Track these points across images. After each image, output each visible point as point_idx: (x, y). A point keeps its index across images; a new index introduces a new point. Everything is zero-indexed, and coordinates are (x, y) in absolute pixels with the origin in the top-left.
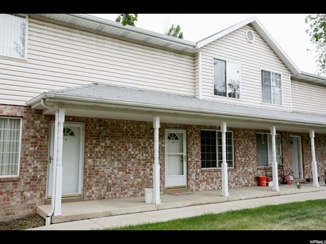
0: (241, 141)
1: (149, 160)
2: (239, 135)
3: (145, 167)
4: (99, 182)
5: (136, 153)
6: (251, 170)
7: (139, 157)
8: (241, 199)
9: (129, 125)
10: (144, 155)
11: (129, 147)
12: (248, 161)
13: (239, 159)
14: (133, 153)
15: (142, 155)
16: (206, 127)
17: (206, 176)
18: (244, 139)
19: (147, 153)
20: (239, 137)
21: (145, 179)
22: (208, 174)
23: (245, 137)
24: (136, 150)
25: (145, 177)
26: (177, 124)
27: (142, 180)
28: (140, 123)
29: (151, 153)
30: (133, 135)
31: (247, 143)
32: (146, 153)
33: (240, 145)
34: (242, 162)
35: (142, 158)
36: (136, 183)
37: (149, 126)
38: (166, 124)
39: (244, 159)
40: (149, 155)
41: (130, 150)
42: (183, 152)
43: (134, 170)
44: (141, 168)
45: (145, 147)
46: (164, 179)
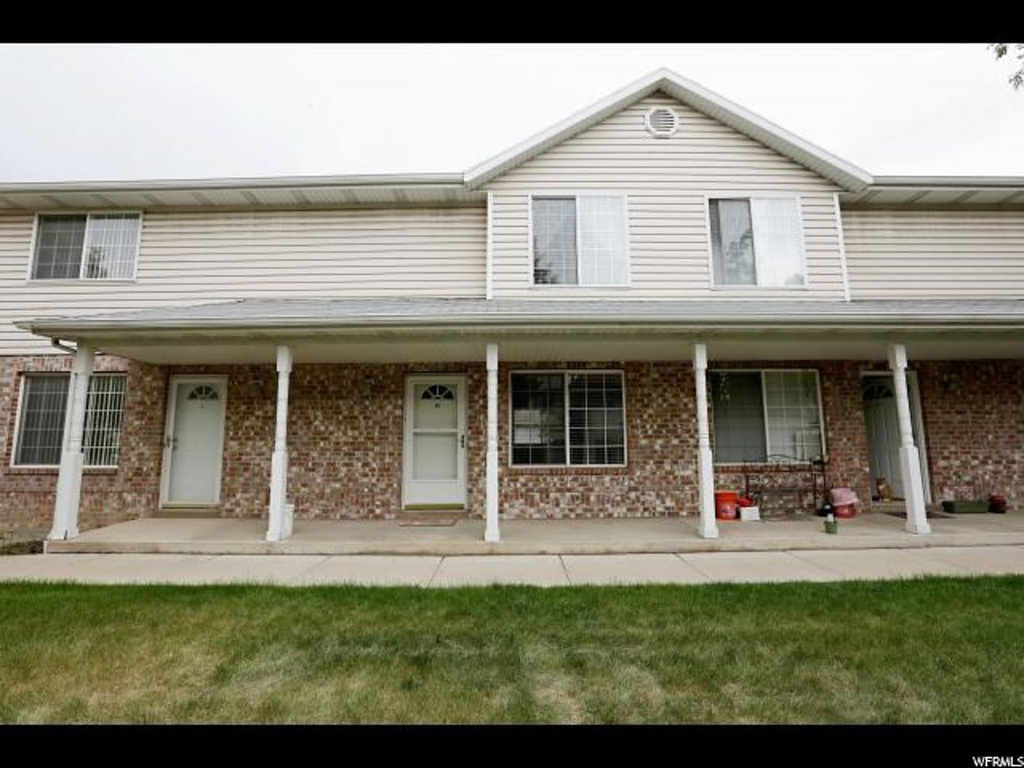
0: (649, 395)
1: (360, 443)
2: (644, 380)
3: (350, 459)
4: (248, 485)
5: (331, 428)
6: (688, 473)
7: (337, 438)
8: (543, 553)
9: (317, 373)
10: (350, 433)
11: (316, 418)
12: (674, 446)
13: (644, 442)
14: (322, 428)
15: (345, 434)
16: (525, 365)
17: (525, 485)
18: (660, 390)
19: (358, 428)
20: (642, 386)
21: (351, 485)
22: (529, 480)
23: (666, 385)
24: (331, 423)
25: (350, 480)
26: (436, 364)
27: (343, 485)
28: (341, 367)
29: (366, 428)
30: (324, 392)
31: (672, 401)
32: (353, 429)
33: (647, 406)
34: (656, 452)
35: (343, 439)
36: (328, 490)
37: (364, 371)
38: (406, 365)
39: (660, 441)
40: (361, 434)
41: (317, 423)
42: (455, 426)
43: (325, 463)
44: (340, 460)
45: (351, 418)
46: (400, 485)
